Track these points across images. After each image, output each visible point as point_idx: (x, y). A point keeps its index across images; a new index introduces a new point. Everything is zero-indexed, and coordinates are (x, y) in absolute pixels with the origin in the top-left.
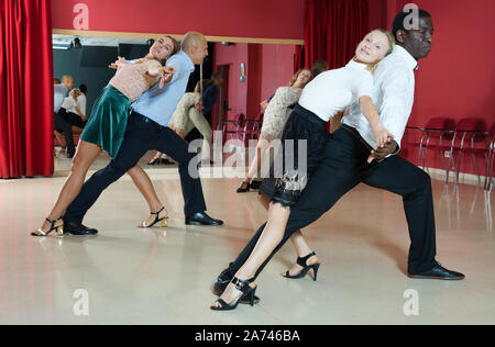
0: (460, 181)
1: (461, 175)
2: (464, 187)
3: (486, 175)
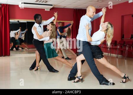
0: (112, 56)
1: (111, 54)
2: (112, 57)
3: (117, 54)
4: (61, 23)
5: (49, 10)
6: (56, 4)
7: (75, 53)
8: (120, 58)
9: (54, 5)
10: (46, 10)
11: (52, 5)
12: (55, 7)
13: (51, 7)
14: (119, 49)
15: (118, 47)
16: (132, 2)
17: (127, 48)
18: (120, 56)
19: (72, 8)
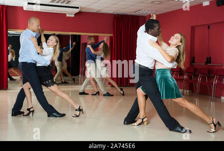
3: (183, 89)
4: (92, 38)
5: (73, 16)
6: (84, 6)
7: (119, 87)
8: (188, 94)
9: (81, 7)
10: (67, 15)
11: (78, 8)
12: (83, 11)
13: (77, 11)
14: (186, 80)
15: (185, 77)
16: (208, 4)
17: (199, 79)
18: (188, 91)
19: (111, 12)
